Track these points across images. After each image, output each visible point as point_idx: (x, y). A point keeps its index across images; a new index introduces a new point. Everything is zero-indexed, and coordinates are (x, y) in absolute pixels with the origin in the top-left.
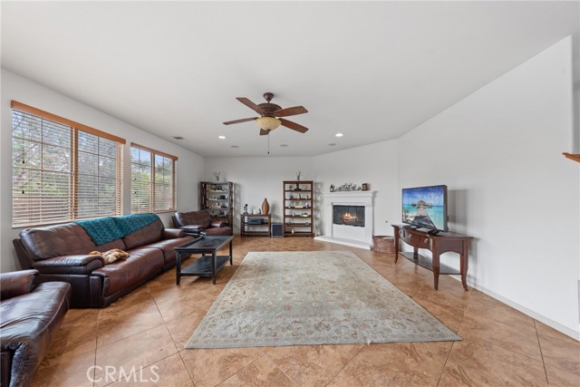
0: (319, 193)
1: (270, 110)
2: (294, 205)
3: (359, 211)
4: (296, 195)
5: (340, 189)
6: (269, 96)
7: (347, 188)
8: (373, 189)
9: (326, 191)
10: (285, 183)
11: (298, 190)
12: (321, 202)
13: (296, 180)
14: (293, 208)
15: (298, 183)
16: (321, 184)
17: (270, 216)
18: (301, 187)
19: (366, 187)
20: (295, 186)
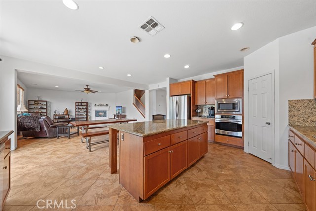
0: (90, 107)
1: (88, 90)
2: (80, 110)
3: (105, 112)
4: (81, 107)
5: (98, 106)
6: (88, 86)
7: (101, 105)
8: (109, 106)
9: (93, 105)
10: (76, 102)
11: (81, 105)
12: (91, 110)
13: (81, 101)
14: (79, 112)
15: (81, 103)
16: (91, 103)
17: (68, 115)
18: (83, 104)
19: (107, 105)
20: (80, 104)
